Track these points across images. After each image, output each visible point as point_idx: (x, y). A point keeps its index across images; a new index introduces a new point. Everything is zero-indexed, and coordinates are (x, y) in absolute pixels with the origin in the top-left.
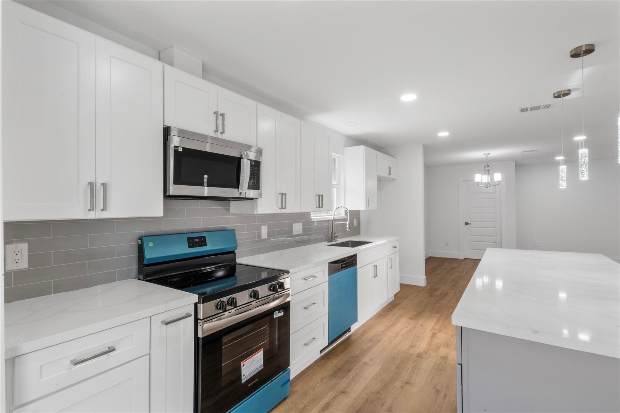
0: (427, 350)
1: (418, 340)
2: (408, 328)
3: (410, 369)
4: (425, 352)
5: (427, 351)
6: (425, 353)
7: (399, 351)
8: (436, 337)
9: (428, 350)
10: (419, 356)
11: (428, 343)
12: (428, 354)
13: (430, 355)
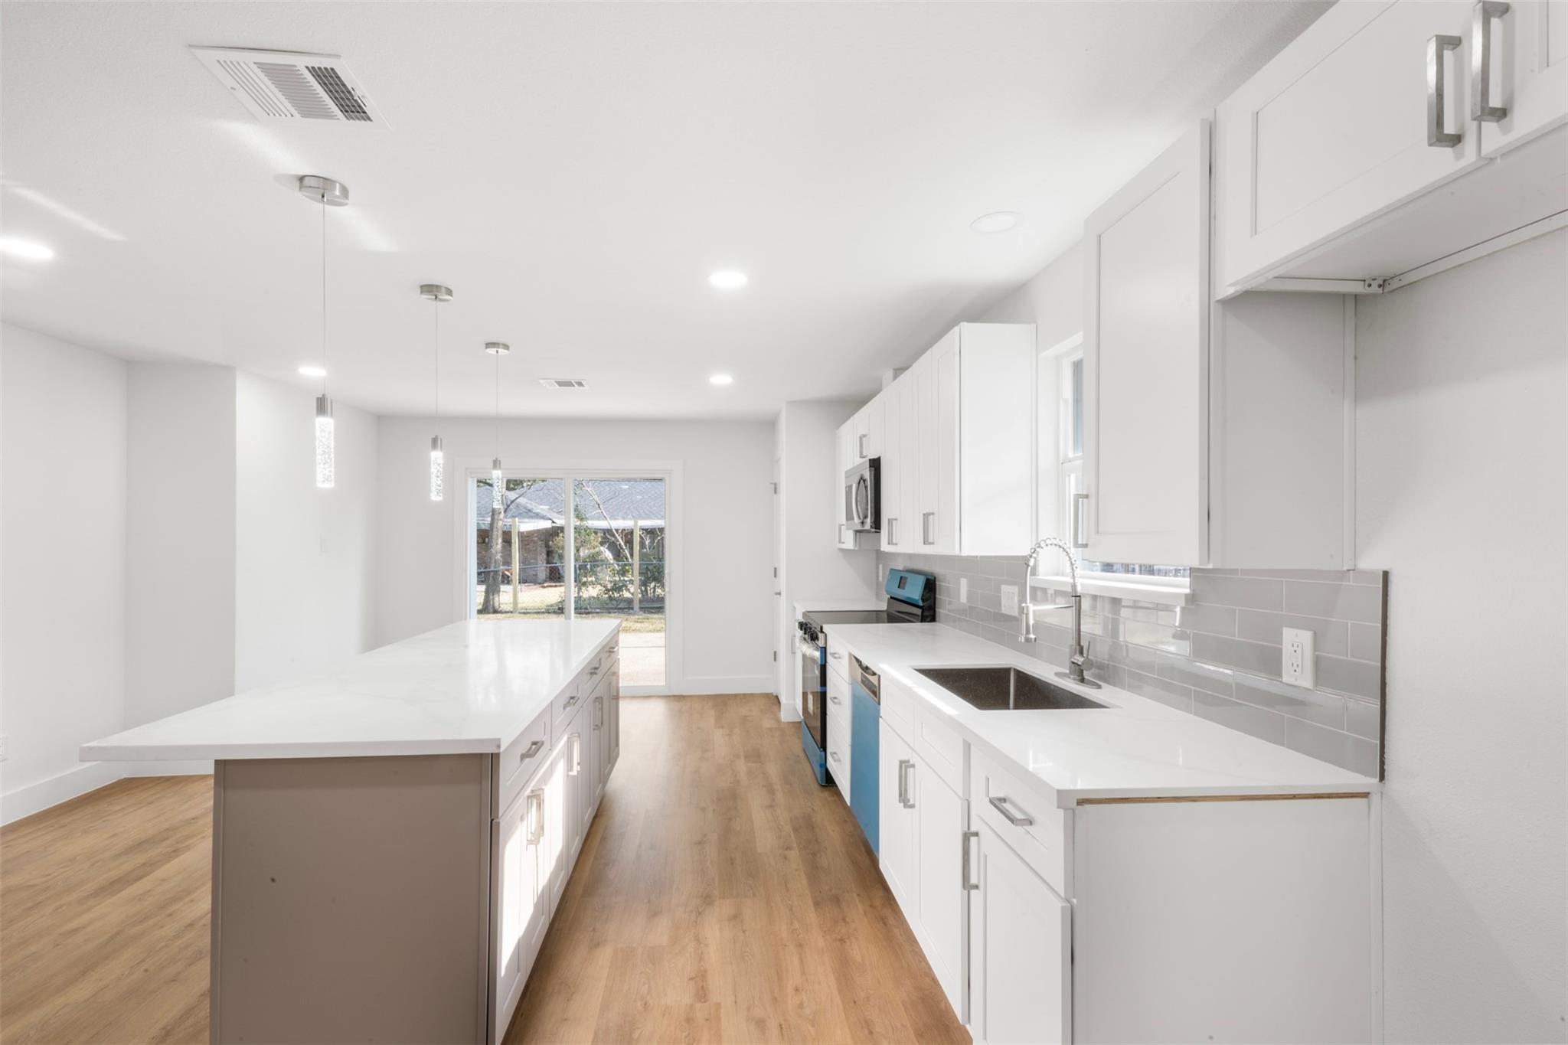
0: (699, 919)
1: (734, 943)
2: (790, 990)
3: (708, 864)
4: (700, 913)
5: (697, 918)
6: (700, 910)
7: (754, 895)
8: (691, 979)
9: (696, 922)
10: (708, 900)
11: (706, 945)
12: (692, 912)
13: (687, 910)
